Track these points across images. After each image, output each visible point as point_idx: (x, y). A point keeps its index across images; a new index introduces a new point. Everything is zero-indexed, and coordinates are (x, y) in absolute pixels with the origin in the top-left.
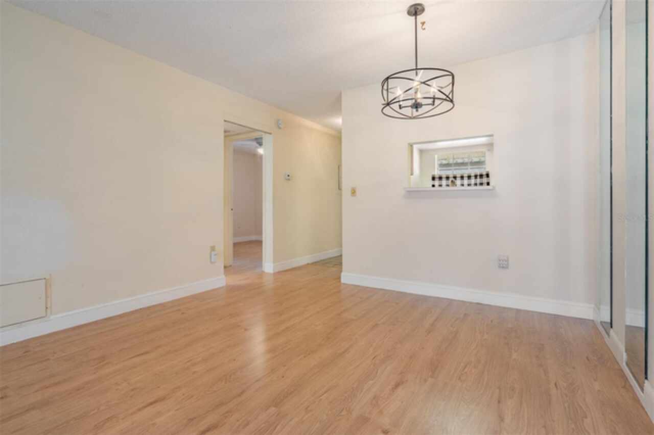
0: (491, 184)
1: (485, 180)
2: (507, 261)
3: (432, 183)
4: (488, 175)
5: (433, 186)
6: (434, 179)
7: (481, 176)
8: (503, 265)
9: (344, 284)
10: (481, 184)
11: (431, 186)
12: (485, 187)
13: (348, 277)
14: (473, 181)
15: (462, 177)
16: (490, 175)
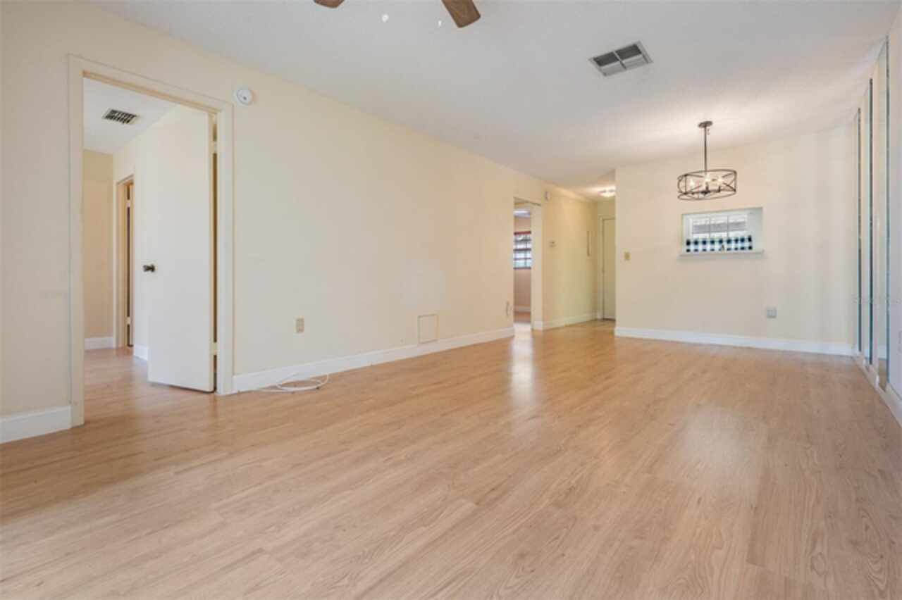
0: (754, 248)
1: (747, 244)
2: (775, 311)
3: (686, 247)
4: (750, 239)
5: (688, 251)
6: (688, 243)
7: (743, 240)
8: (772, 315)
9: (618, 337)
10: (743, 248)
11: (685, 250)
12: (747, 251)
13: (620, 331)
14: (733, 245)
15: (721, 242)
16: (753, 239)
